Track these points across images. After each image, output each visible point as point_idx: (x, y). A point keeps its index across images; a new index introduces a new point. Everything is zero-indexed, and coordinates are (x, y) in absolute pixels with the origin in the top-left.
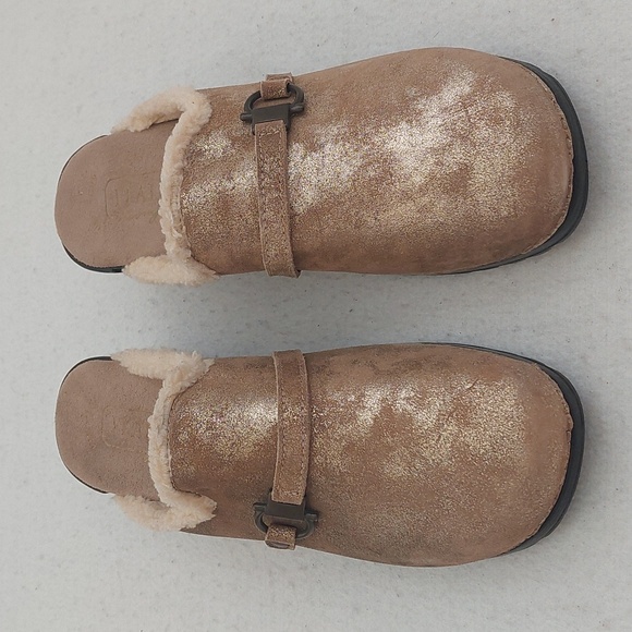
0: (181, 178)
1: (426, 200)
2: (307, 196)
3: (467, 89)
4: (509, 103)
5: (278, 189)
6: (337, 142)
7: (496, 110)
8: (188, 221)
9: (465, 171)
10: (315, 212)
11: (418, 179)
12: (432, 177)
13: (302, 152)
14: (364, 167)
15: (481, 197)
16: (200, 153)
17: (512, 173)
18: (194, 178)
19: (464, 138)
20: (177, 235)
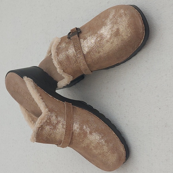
0: (56, 53)
1: (112, 40)
2: (86, 50)
3: (114, 13)
4: (123, 11)
5: (79, 49)
6: (90, 36)
7: (120, 14)
8: (60, 63)
9: (118, 30)
10: (89, 53)
11: (109, 36)
12: (112, 34)
13: (82, 41)
14: (97, 39)
15: (123, 34)
16: (60, 48)
17: (127, 25)
18: (60, 53)
19: (116, 23)
20: (58, 67)
